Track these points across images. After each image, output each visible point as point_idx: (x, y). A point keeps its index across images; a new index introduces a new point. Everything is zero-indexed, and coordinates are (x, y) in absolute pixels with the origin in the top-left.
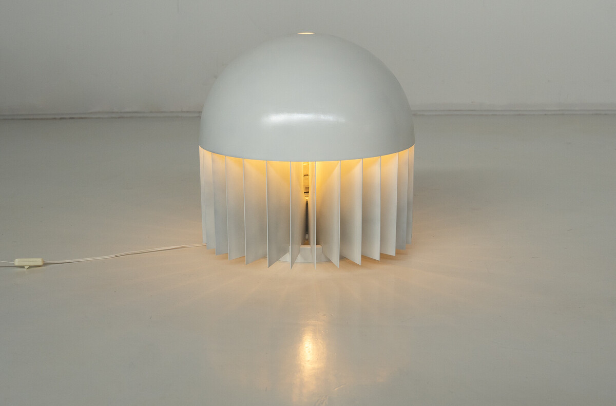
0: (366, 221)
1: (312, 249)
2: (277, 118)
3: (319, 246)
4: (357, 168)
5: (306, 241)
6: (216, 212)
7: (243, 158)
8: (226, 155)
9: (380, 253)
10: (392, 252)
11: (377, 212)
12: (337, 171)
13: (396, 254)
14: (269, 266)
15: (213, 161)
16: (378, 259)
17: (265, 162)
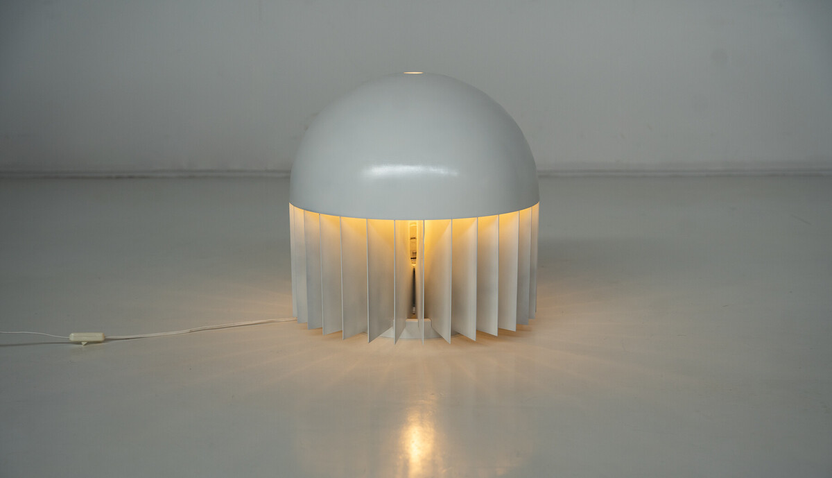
1: (419, 323)
2: (380, 171)
3: (428, 320)
4: (470, 227)
5: (412, 314)
6: (308, 280)
7: (341, 216)
8: (320, 213)
10: (512, 326)
12: (448, 232)
13: (517, 330)
14: (370, 341)
15: (305, 219)
16: (496, 335)
17: (365, 220)
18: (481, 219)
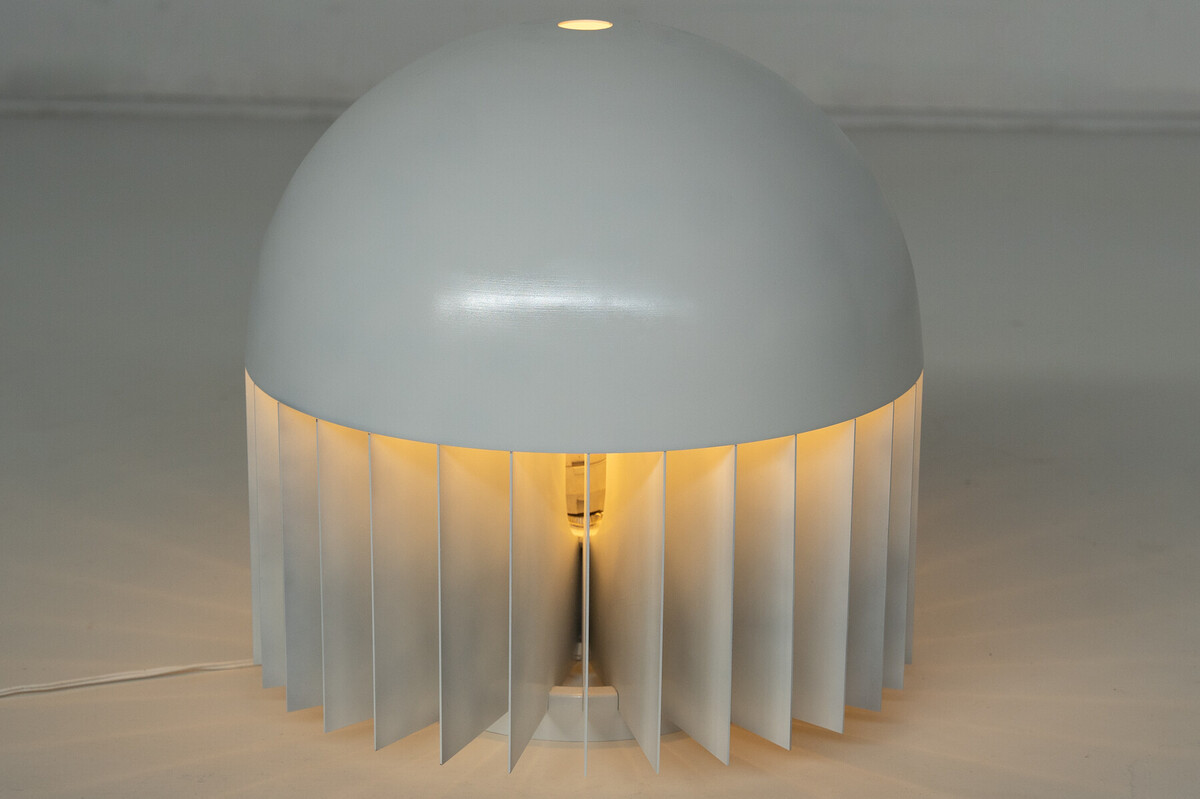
0: (747, 625)
3: (608, 692)
4: (719, 469)
6: (289, 582)
7: (370, 432)
8: (318, 417)
9: (794, 721)
10: (832, 718)
11: (784, 602)
12: (656, 478)
13: (844, 731)
14: (443, 762)
15: (282, 426)
16: (786, 745)
17: (436, 445)
18: (749, 448)
